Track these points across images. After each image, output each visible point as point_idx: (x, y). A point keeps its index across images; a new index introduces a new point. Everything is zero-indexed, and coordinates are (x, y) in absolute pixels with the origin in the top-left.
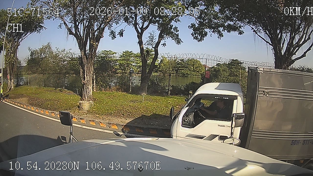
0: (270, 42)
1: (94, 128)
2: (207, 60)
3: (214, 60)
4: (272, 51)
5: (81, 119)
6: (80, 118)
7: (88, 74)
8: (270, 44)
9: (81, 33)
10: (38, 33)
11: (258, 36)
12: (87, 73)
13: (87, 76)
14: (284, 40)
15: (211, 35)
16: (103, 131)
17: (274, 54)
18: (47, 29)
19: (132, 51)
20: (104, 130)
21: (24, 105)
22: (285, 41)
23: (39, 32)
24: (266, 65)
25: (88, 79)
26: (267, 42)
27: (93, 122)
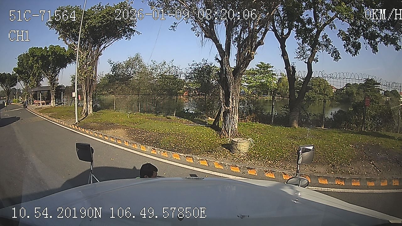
5: (248, 168)
7: (235, 98)
10: (127, 39)
12: (234, 96)
13: (232, 100)
18: (141, 34)
21: (125, 142)
23: (129, 38)
25: (235, 105)
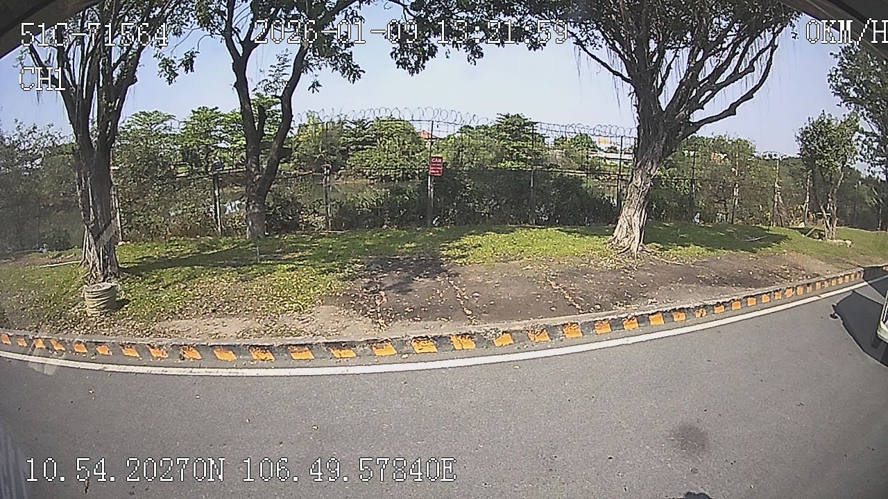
0: (626, 75)
1: (135, 366)
2: (432, 124)
3: (455, 122)
4: (632, 98)
5: (96, 343)
6: (94, 341)
8: (624, 78)
9: (74, 74)
11: (590, 57)
14: (669, 68)
15: (448, 54)
16: (163, 373)
17: (635, 106)
19: (217, 108)
20: (165, 369)
22: (671, 70)
24: (610, 133)
26: (615, 73)
27: (131, 347)
